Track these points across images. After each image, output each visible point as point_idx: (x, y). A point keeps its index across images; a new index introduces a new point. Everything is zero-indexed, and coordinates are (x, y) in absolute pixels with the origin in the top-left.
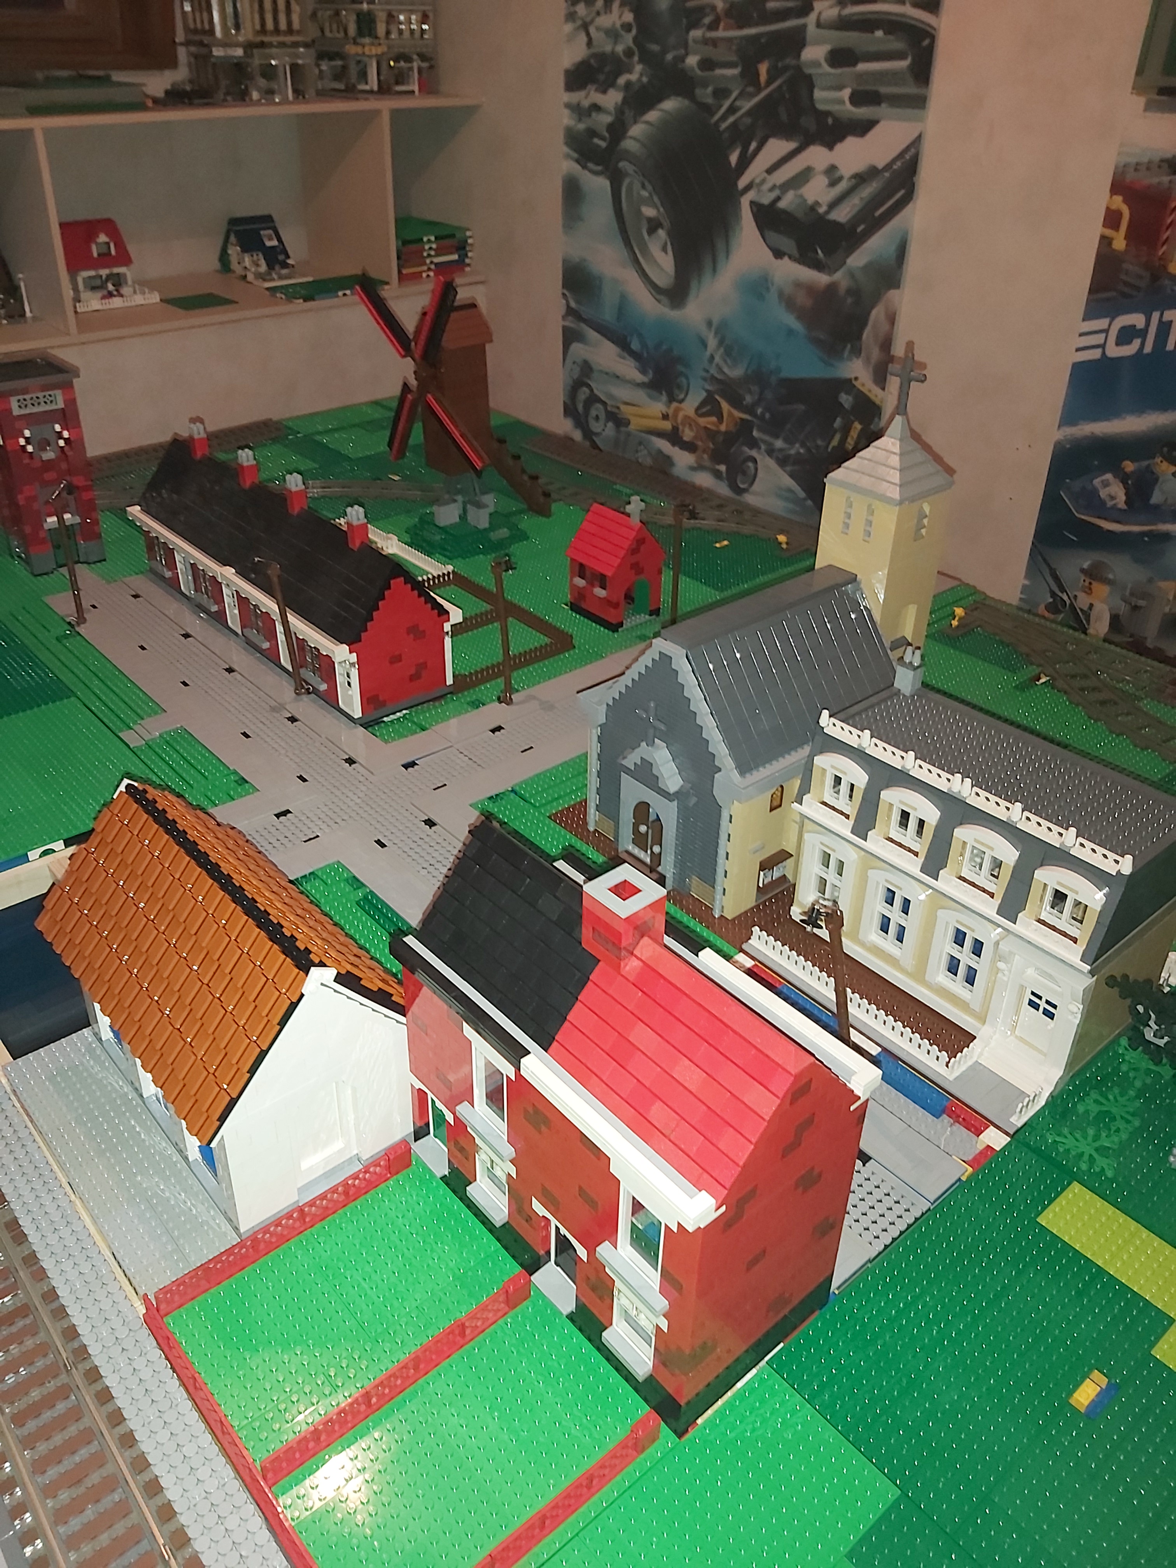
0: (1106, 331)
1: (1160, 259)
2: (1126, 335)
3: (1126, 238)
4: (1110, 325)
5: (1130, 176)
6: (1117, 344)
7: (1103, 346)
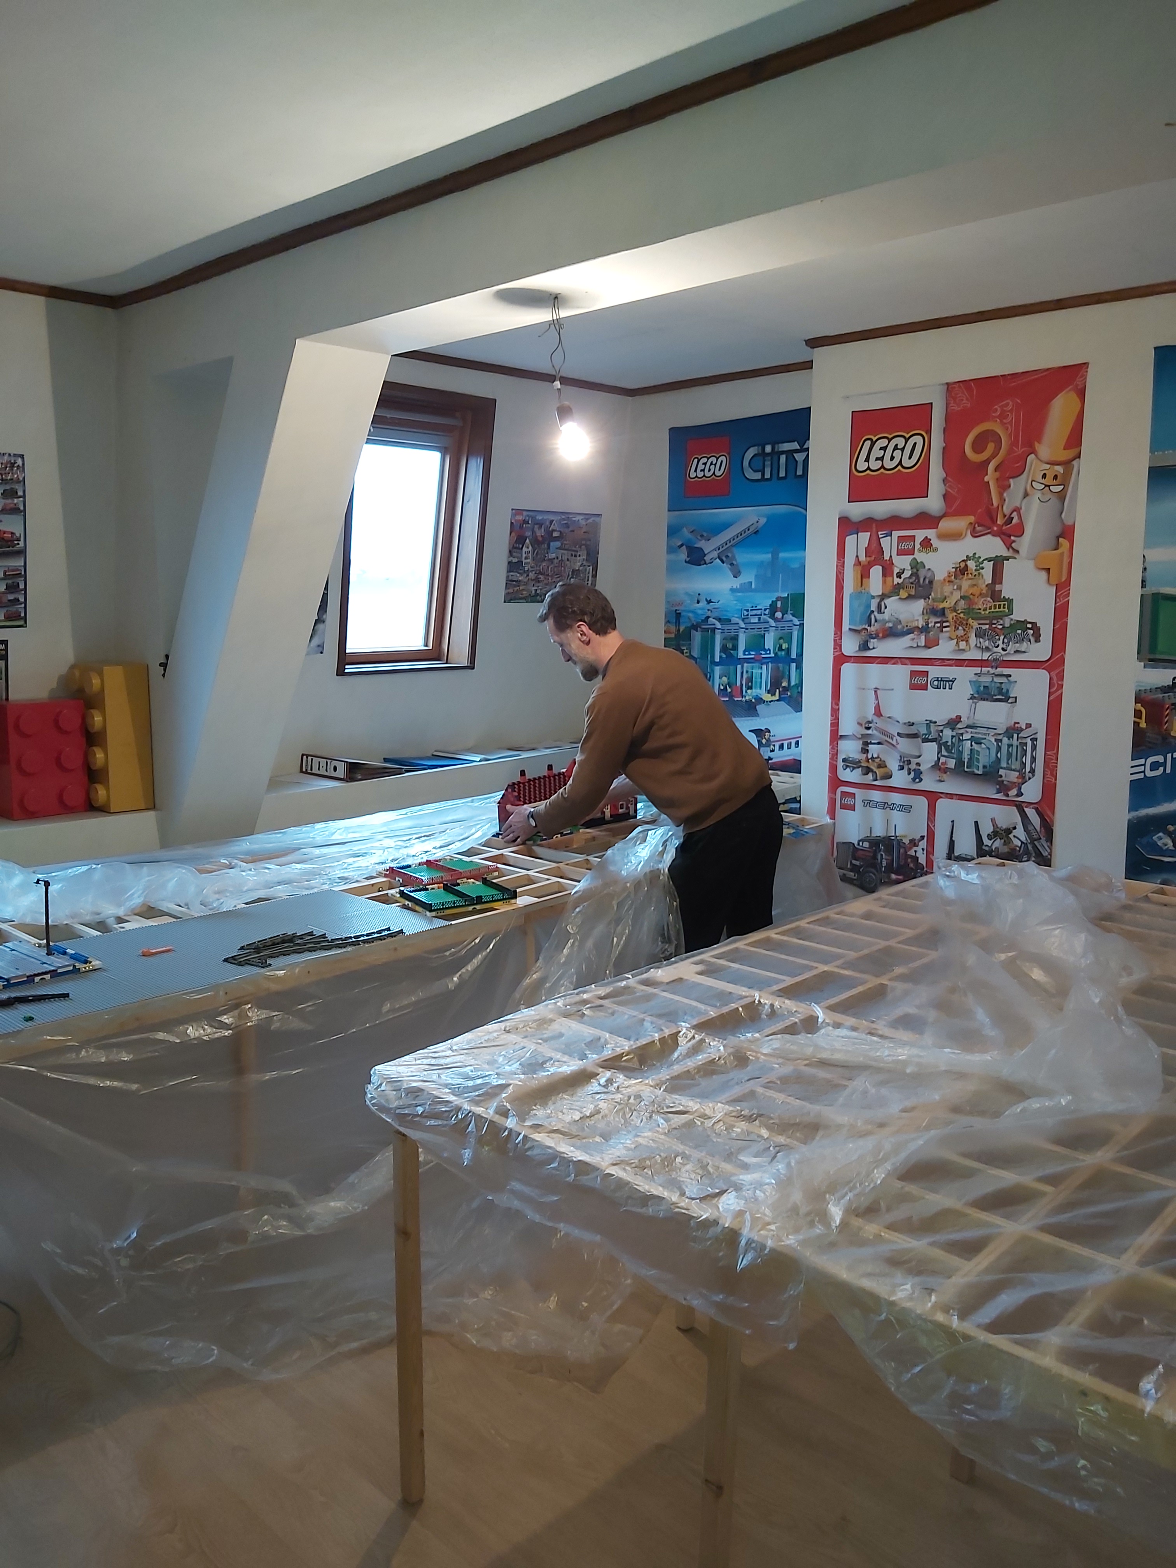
0: (1144, 765)
1: (1166, 730)
2: (1155, 766)
3: (1145, 722)
4: (1146, 761)
5: (1143, 695)
6: (1151, 770)
7: (1144, 772)
